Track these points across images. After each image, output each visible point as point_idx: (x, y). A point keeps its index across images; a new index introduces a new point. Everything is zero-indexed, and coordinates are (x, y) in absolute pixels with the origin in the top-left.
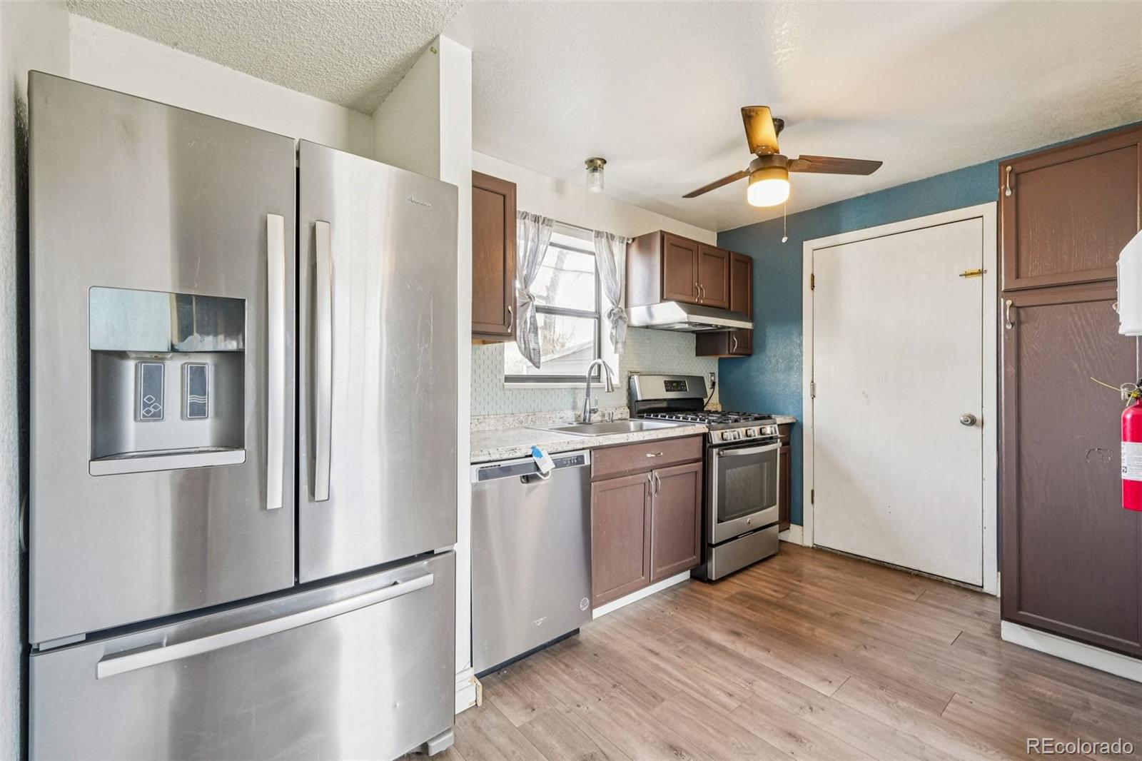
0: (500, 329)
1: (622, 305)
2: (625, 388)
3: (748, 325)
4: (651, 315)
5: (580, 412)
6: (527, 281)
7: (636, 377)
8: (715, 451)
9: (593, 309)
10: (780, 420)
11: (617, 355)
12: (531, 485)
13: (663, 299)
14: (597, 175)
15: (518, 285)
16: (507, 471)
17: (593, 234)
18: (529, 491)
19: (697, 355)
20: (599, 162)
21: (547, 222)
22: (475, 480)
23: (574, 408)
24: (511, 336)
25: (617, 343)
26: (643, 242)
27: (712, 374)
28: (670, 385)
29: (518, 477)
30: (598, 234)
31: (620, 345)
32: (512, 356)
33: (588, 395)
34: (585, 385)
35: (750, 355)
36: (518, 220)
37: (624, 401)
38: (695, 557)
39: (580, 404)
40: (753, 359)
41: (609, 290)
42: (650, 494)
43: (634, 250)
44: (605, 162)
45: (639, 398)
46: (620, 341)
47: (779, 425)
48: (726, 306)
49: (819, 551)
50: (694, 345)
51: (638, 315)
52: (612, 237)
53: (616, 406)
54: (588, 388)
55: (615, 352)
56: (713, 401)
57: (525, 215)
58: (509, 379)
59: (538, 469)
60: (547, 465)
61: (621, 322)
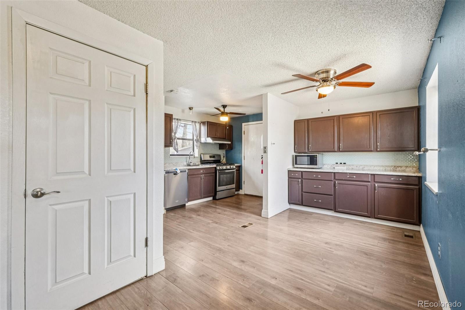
0: (169, 145)
1: (199, 138)
2: (200, 157)
3: (230, 143)
4: (206, 140)
5: (188, 163)
6: (175, 133)
7: (202, 155)
8: (218, 171)
9: (192, 138)
10: (236, 165)
11: (197, 150)
12: (175, 175)
13: (208, 137)
14: (191, 110)
15: (173, 134)
16: (171, 172)
17: (191, 122)
18: (175, 177)
19: (219, 149)
20: (191, 108)
21: (180, 120)
22: (165, 173)
23: (186, 162)
24: (172, 146)
25: (197, 147)
26: (204, 123)
27: (224, 154)
28: (211, 157)
29: (173, 174)
30: (192, 122)
31: (198, 147)
32: (172, 150)
33: (190, 159)
34: (189, 156)
35: (232, 149)
36: (173, 120)
37: (199, 160)
38: (213, 194)
39: (188, 161)
40: (232, 150)
41: (195, 135)
42: (202, 179)
43: (201, 124)
44: (192, 108)
45: (203, 160)
46: (198, 146)
47: (236, 166)
48: (225, 138)
49: (246, 195)
50: (218, 147)
51: (203, 140)
52: (196, 122)
53: (198, 161)
54: (190, 157)
55: (197, 149)
56: (224, 160)
57: (175, 119)
58: (171, 155)
59: (177, 172)
60: (178, 171)
61: (198, 142)
